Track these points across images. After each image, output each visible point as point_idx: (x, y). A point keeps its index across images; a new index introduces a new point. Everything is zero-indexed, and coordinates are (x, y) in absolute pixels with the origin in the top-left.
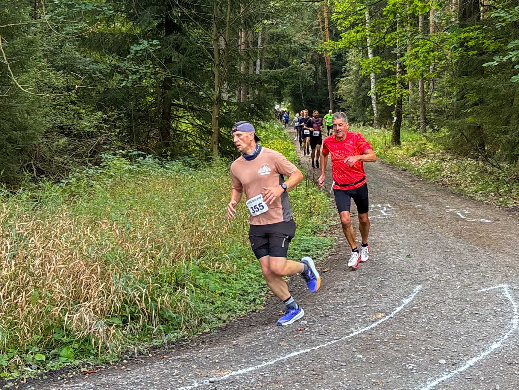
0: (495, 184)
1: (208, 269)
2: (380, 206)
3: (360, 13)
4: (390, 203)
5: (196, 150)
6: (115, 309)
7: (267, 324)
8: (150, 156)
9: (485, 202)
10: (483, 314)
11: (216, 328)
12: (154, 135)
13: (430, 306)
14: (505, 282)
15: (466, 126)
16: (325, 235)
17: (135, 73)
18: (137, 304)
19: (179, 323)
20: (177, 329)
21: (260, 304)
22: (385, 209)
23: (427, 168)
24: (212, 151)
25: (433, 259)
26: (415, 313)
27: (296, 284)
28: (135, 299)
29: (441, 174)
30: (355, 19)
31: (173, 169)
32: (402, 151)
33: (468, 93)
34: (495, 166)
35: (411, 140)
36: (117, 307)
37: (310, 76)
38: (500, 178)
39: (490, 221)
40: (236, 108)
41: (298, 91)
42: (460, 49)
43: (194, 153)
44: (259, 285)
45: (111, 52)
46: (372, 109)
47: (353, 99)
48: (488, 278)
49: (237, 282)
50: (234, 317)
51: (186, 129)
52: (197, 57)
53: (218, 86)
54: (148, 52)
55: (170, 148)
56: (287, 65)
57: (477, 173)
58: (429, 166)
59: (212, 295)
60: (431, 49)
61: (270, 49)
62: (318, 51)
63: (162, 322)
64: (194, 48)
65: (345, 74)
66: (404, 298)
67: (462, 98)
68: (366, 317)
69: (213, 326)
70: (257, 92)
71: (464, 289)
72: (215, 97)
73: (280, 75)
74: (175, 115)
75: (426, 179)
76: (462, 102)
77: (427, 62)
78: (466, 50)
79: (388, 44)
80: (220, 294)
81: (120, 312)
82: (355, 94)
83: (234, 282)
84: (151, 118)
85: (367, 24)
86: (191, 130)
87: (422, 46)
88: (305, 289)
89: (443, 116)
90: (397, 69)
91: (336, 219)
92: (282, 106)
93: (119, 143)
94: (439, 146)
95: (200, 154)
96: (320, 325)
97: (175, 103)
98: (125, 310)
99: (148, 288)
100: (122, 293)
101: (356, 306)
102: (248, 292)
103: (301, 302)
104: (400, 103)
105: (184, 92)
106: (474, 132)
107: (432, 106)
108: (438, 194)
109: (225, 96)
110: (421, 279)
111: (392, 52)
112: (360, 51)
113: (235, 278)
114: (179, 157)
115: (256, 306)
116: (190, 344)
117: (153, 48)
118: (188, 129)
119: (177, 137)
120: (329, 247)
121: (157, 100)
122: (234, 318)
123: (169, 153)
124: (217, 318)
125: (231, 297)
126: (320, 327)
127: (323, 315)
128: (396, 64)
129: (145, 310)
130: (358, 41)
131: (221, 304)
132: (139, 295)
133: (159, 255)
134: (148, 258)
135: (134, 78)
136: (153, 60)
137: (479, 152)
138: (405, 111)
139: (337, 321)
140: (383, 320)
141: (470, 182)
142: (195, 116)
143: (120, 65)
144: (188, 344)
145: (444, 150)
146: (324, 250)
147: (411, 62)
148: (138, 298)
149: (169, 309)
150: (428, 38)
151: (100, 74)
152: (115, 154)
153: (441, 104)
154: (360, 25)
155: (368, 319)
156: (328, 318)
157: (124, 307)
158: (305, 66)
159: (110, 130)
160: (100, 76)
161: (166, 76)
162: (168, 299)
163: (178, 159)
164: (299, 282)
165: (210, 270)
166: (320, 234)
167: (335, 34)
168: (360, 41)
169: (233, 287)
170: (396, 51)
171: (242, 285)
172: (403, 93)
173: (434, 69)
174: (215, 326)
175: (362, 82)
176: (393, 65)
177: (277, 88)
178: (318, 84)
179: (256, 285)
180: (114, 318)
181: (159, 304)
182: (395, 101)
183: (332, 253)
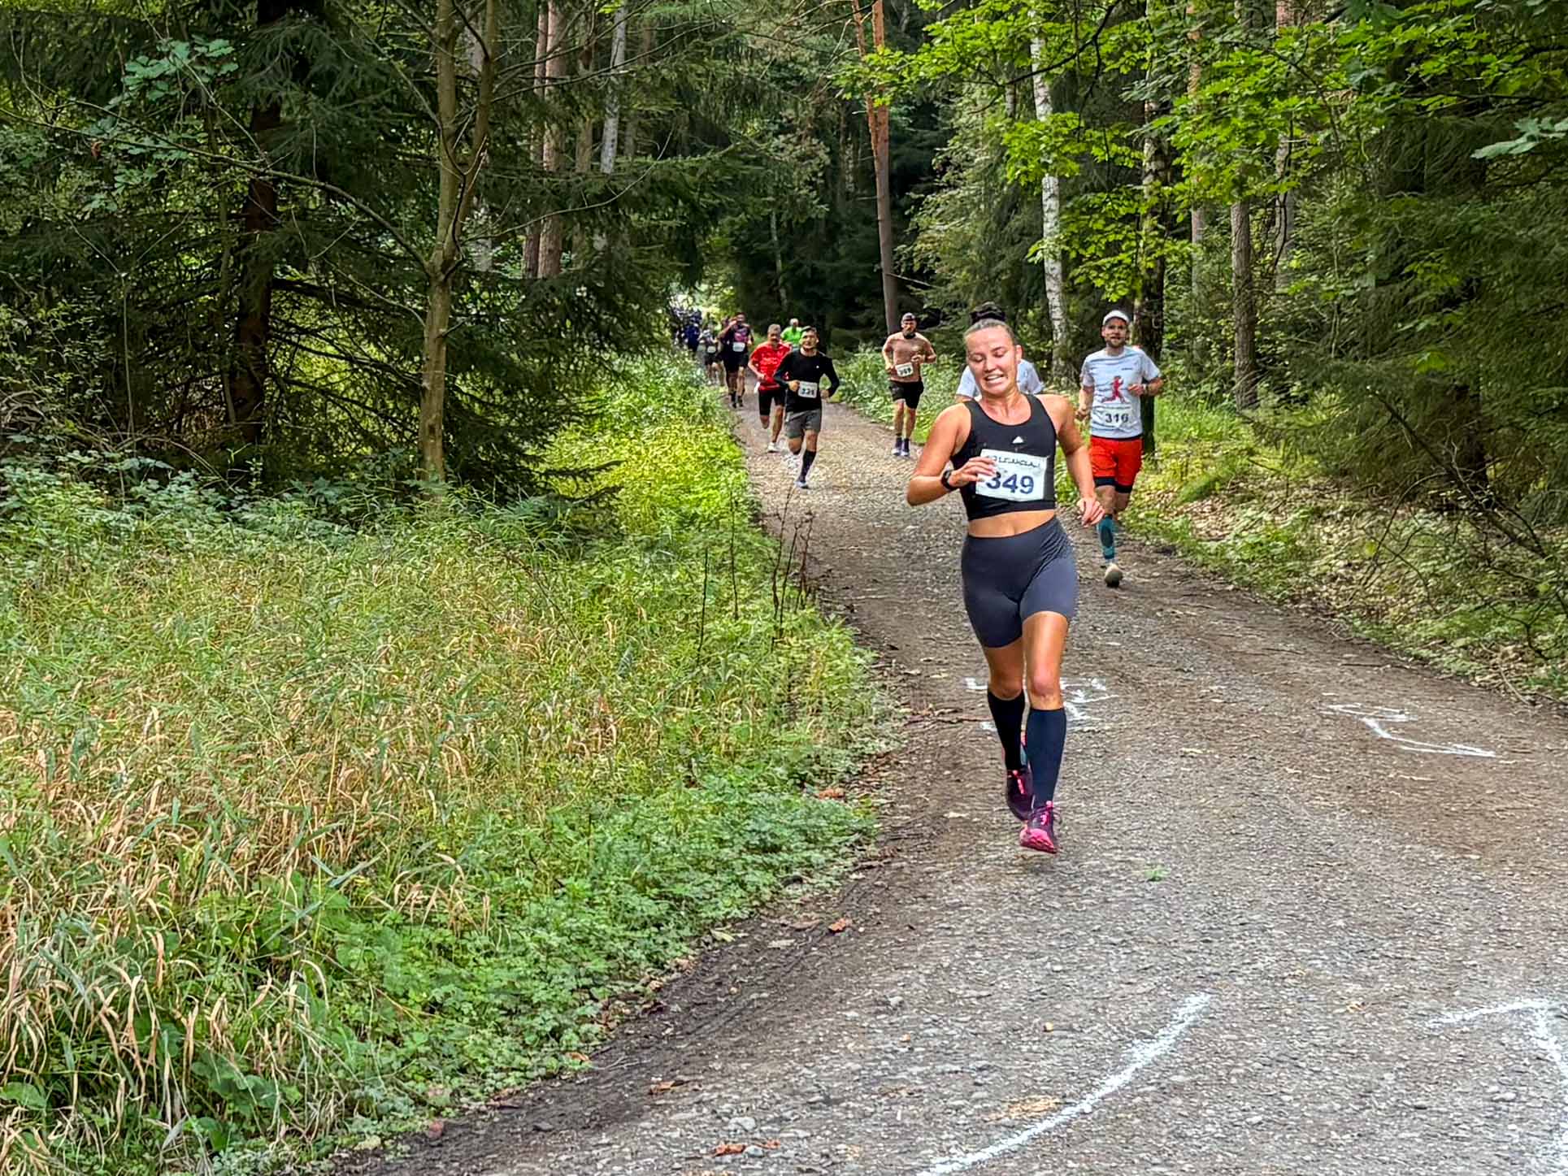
0: (1519, 614)
1: (386, 909)
4: (1101, 676)
5: (361, 457)
6: (21, 1049)
7: (599, 1127)
8: (185, 476)
9: (1478, 679)
10: (1442, 1109)
11: (408, 1136)
12: (205, 397)
13: (1237, 1075)
14: (1540, 989)
15: (1412, 386)
16: (839, 791)
17: (139, 162)
18: (107, 1034)
19: (265, 1113)
20: (257, 1134)
21: (578, 1050)
22: (1081, 697)
23: (1253, 546)
24: (421, 460)
25: (1259, 894)
26: (1179, 1101)
27: (723, 976)
28: (100, 1013)
29: (1308, 569)
31: (269, 527)
32: (1160, 478)
33: (1417, 259)
34: (1521, 542)
35: (1194, 434)
36: (30, 1043)
37: (811, 183)
38: (1542, 588)
39: (1490, 754)
40: (515, 300)
41: (762, 241)
42: (1391, 87)
43: (354, 469)
44: (578, 976)
45: (50, 83)
46: (1046, 315)
47: (973, 272)
48: (1470, 974)
49: (493, 959)
50: (478, 1094)
51: (325, 377)
52: (374, 108)
53: (449, 216)
54: (190, 85)
55: (263, 448)
56: (719, 139)
57: (1449, 566)
58: (1262, 538)
59: (396, 1009)
60: (1277, 86)
61: (653, 77)
62: (839, 88)
63: (198, 1107)
64: (365, 72)
65: (944, 179)
66: (1136, 1041)
67: (1397, 275)
68: (987, 1110)
69: (394, 1127)
70: (600, 242)
71: (1375, 1013)
72: (437, 259)
73: (688, 178)
74: (289, 325)
75: (1249, 585)
76: (1396, 293)
77: (1263, 135)
78: (1414, 91)
79: (1111, 65)
80: (424, 1008)
81: (39, 1063)
82: (981, 254)
83: (482, 961)
84: (195, 336)
86: (343, 380)
87: (1240, 72)
88: (754, 996)
89: (1322, 345)
90: (1145, 163)
91: (888, 732)
92: (697, 296)
93: (72, 424)
94: (1307, 462)
95: (374, 472)
96: (801, 1134)
97: (287, 277)
98: (60, 1056)
99: (150, 972)
100: (52, 990)
101: (949, 1067)
102: (535, 1001)
103: (737, 1044)
104: (1153, 292)
105: (320, 236)
106: (1443, 411)
107: (1280, 306)
108: (1291, 646)
109: (482, 256)
110: (1208, 969)
112: (1001, 91)
113: (487, 947)
114: (296, 483)
115: (563, 1057)
117: (209, 71)
118: (336, 378)
119: (289, 409)
120: (857, 836)
121: (218, 268)
122: (478, 1100)
123: (256, 466)
124: (412, 1096)
125: (466, 1020)
126: (805, 1144)
127: (817, 1097)
128: (1141, 141)
129: (135, 1056)
130: (993, 51)
131: (426, 1044)
132: (115, 998)
133: (196, 848)
134: (154, 856)
135: (136, 181)
136: (209, 114)
137: (1460, 485)
138: (1175, 323)
139: (871, 1121)
140: (1048, 1124)
141: (1422, 604)
142: (362, 329)
143: (85, 131)
145: (1327, 475)
146: (833, 849)
147: (1199, 135)
148: (110, 1010)
149: (228, 1056)
150: (1265, 43)
152: (53, 468)
153: (1317, 300)
155: (993, 1116)
156: (836, 1111)
157: (58, 1043)
158: (790, 147)
159: (37, 377)
161: (252, 176)
162: (224, 1019)
163: (293, 491)
164: (734, 967)
165: (389, 915)
166: (824, 789)
167: (908, 25)
168: (1004, 51)
169: (478, 981)
170: (1142, 92)
171: (513, 973)
172: (1169, 255)
173: (1287, 161)
174: (401, 1129)
175: (1010, 211)
176: (1130, 146)
177: (680, 228)
178: (838, 214)
179: (565, 977)
180: (18, 1084)
181: (191, 1035)
182: (1133, 281)
183: (867, 859)
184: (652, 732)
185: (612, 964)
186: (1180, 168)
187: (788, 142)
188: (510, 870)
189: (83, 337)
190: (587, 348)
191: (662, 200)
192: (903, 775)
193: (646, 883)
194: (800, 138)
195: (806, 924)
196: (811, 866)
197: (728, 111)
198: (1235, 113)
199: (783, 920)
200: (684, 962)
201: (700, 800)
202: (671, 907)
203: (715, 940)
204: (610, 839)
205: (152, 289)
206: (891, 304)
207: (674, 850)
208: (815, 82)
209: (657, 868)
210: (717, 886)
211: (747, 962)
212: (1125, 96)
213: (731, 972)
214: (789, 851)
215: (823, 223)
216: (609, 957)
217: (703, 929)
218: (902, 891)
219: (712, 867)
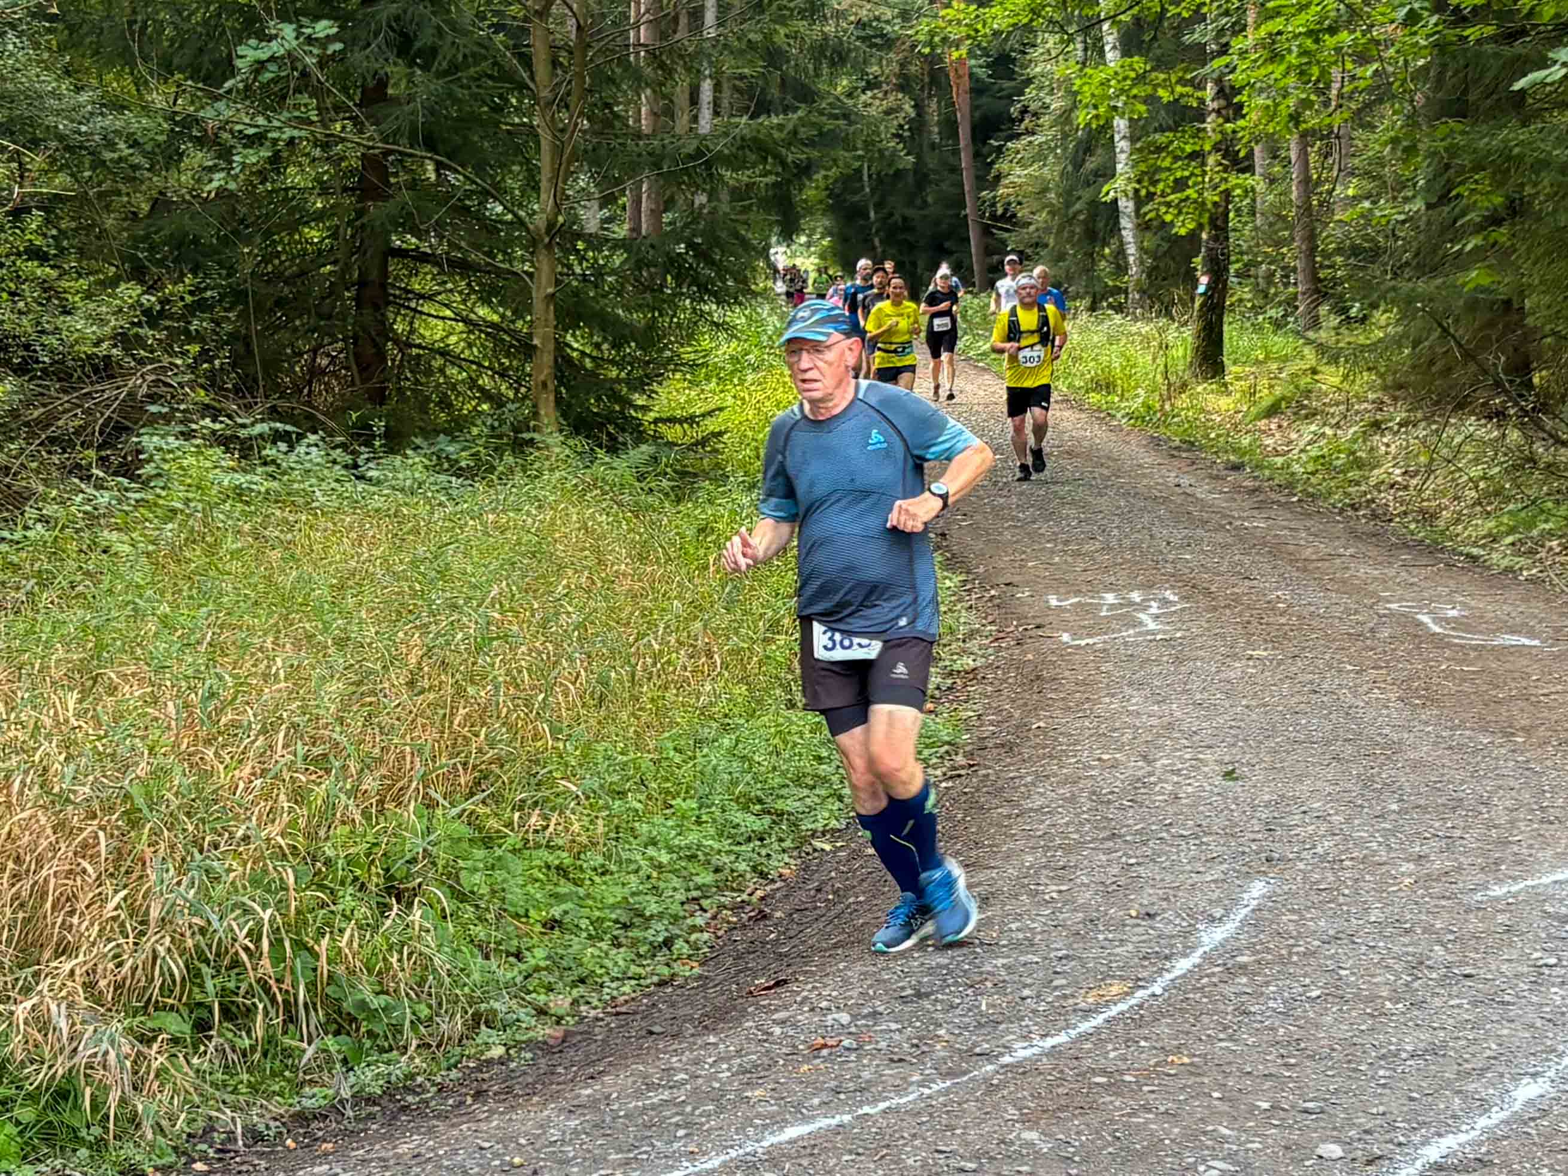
0: (1563, 511)
1: (506, 836)
2: (1136, 596)
4: (1173, 588)
5: (480, 414)
6: (164, 981)
7: (707, 1027)
8: (313, 438)
9: (1525, 573)
10: (1490, 977)
11: (529, 1045)
12: (331, 364)
15: (1462, 302)
18: (244, 965)
19: (396, 1029)
20: (391, 1049)
21: (689, 957)
22: (1154, 608)
23: (1317, 459)
24: (536, 415)
26: (1244, 980)
27: (823, 882)
28: (237, 945)
29: (1368, 479)
31: (392, 483)
32: (1230, 400)
33: (1463, 182)
34: (1564, 444)
35: (1262, 357)
36: (173, 975)
37: (897, 135)
39: (1536, 643)
40: (618, 259)
41: (855, 192)
42: (1434, 19)
44: (688, 890)
46: (1121, 251)
47: (1053, 214)
48: (1515, 849)
49: (607, 878)
50: (595, 1003)
51: (443, 339)
52: (475, 80)
53: (550, 180)
54: (297, 65)
55: (386, 409)
56: (809, 97)
57: (1497, 469)
59: (517, 928)
61: (739, 39)
62: (919, 43)
63: (333, 1027)
65: (1023, 126)
66: (1204, 927)
67: (1444, 197)
68: (1065, 997)
69: (518, 1037)
71: (1426, 889)
72: (540, 221)
73: (776, 135)
74: (407, 292)
75: (1312, 495)
76: (1444, 215)
78: (1457, 21)
79: (1173, 10)
80: (544, 926)
81: (182, 993)
86: (460, 341)
88: (851, 900)
90: (1208, 102)
91: (975, 650)
92: (795, 249)
93: (203, 393)
94: (1366, 378)
96: (895, 1026)
97: (404, 245)
98: (201, 986)
99: (282, 904)
100: (190, 927)
101: (1030, 958)
102: (648, 914)
104: (1220, 225)
105: (431, 205)
106: (1489, 324)
107: (1338, 233)
108: (1352, 551)
109: (590, 219)
112: (1072, 39)
113: (603, 866)
114: (419, 441)
115: (675, 965)
116: (434, 1103)
117: (316, 51)
118: (452, 340)
120: (946, 747)
121: (337, 240)
123: (379, 426)
124: (535, 1007)
125: (584, 935)
126: (896, 1036)
127: (909, 992)
128: (1204, 80)
129: (272, 982)
131: (548, 958)
132: (251, 930)
133: (323, 787)
134: (283, 798)
135: (253, 159)
137: (1507, 393)
138: (1240, 253)
139: (958, 1011)
140: (1122, 1007)
141: (1473, 505)
142: (474, 293)
143: (202, 114)
144: (426, 1102)
145: (1384, 389)
147: (1257, 73)
148: (246, 942)
149: (360, 978)
151: (131, 151)
152: (188, 435)
153: (1373, 226)
155: (1071, 1002)
156: (925, 1003)
157: (197, 974)
158: (877, 102)
159: (168, 347)
160: (132, 155)
161: (362, 150)
162: (355, 944)
163: (415, 448)
164: (833, 874)
165: (510, 841)
169: (594, 899)
170: (1201, 35)
171: (626, 890)
172: (1233, 190)
173: (1340, 96)
174: (524, 1038)
175: (1085, 154)
176: (1193, 86)
177: (776, 185)
178: (925, 164)
179: (675, 891)
180: (163, 1014)
181: (324, 959)
182: (1200, 215)
183: (956, 769)
184: (754, 660)
185: (719, 877)
186: (1240, 106)
187: (874, 97)
188: (622, 794)
189: (211, 308)
190: (688, 302)
191: (753, 157)
192: (989, 689)
193: (750, 799)
194: (886, 93)
197: (817, 70)
198: (1290, 51)
200: (786, 871)
202: (774, 822)
203: (815, 850)
204: (714, 762)
205: (276, 262)
206: (977, 249)
207: (774, 769)
208: (898, 38)
209: (759, 785)
210: (818, 801)
211: (844, 869)
212: (1187, 39)
213: (832, 878)
215: (911, 174)
216: (717, 870)
217: (804, 841)
218: (989, 797)
219: (811, 783)
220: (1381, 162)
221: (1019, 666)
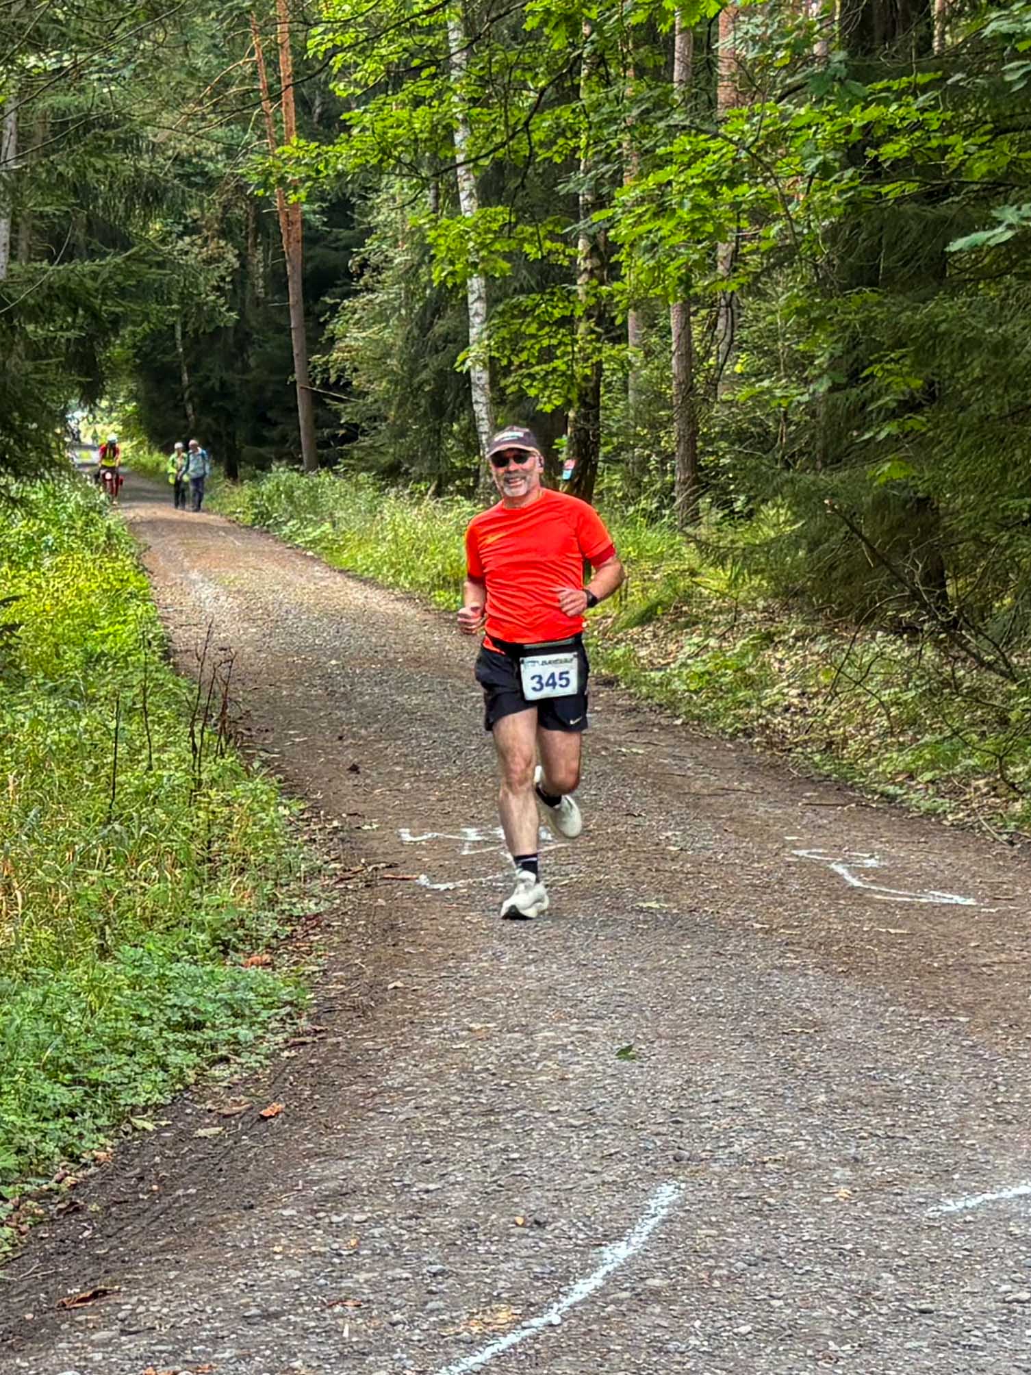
0: (990, 744)
3: (426, 23)
9: (950, 817)
10: (950, 1313)
13: (720, 1278)
15: (869, 499)
16: (267, 958)
23: (701, 675)
25: (732, 1068)
26: (657, 1311)
27: (146, 1169)
29: (759, 700)
30: (405, 50)
33: (877, 361)
34: (990, 666)
35: (634, 555)
37: (218, 288)
38: (1013, 716)
39: (971, 901)
41: (165, 352)
42: (849, 173)
46: (472, 429)
47: (394, 383)
48: (968, 1154)
56: (123, 243)
57: (913, 693)
58: (710, 667)
60: (725, 174)
62: (248, 185)
65: (361, 282)
67: (854, 377)
73: (89, 283)
75: (698, 718)
76: (852, 398)
77: (709, 227)
78: (874, 176)
79: (542, 154)
82: (402, 363)
85: (455, 73)
87: (686, 159)
89: (770, 456)
90: (579, 260)
91: (317, 891)
92: (98, 413)
94: (755, 582)
104: (590, 401)
106: (903, 524)
107: (723, 415)
108: (748, 785)
111: (562, 189)
112: (425, 184)
128: (577, 238)
130: (416, 140)
137: (924, 605)
138: (611, 435)
141: (885, 734)
145: (776, 596)
146: (262, 1024)
147: (641, 229)
150: (712, 127)
153: (762, 409)
154: (424, 74)
155: (450, 1331)
158: (196, 249)
164: (157, 1159)
166: (250, 955)
167: (321, 115)
168: (426, 141)
170: (577, 184)
172: (606, 362)
175: (433, 316)
176: (564, 242)
177: (79, 341)
178: (248, 322)
182: (569, 391)
183: (299, 1035)
184: (62, 899)
185: (22, 1159)
186: (619, 264)
187: (193, 244)
192: (336, 939)
193: (59, 1066)
194: (206, 239)
195: (236, 1109)
196: (238, 1043)
197: (129, 210)
199: (209, 1105)
200: (102, 1155)
201: (115, 972)
202: (86, 1093)
203: (135, 1129)
204: (18, 1021)
206: (306, 421)
208: (221, 178)
209: (70, 1051)
210: (137, 1069)
211: (170, 1153)
213: (156, 1164)
214: (214, 1026)
215: (232, 332)
216: (20, 1151)
217: (121, 1117)
218: (339, 1070)
219: (131, 1048)
220: (773, 335)
221: (371, 912)
